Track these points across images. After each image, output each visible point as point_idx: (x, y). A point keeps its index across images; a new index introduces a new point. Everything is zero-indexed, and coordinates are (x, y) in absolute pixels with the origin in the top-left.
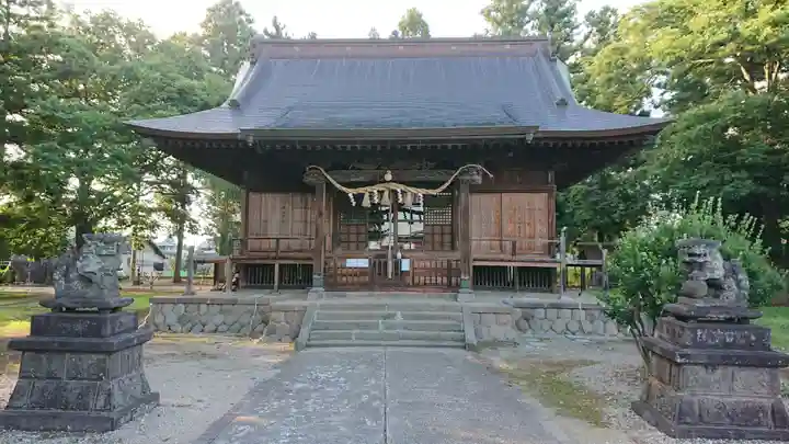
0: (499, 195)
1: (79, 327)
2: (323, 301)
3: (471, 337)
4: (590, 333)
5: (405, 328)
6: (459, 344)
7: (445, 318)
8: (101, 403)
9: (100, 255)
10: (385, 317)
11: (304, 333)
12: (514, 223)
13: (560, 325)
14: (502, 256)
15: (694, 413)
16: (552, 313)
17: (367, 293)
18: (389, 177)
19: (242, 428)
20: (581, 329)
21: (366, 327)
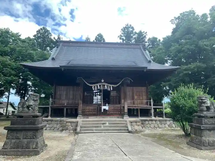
0: (132, 87)
1: (27, 122)
2: (82, 120)
3: (130, 129)
4: (161, 128)
5: (109, 127)
6: (127, 131)
7: (121, 124)
8: (34, 146)
9: (34, 100)
10: (103, 124)
11: (78, 129)
12: (137, 96)
13: (152, 126)
14: (134, 106)
15: (207, 143)
16: (150, 122)
17: (96, 117)
18: (103, 81)
19: (78, 153)
20: (159, 127)
21: (98, 127)
